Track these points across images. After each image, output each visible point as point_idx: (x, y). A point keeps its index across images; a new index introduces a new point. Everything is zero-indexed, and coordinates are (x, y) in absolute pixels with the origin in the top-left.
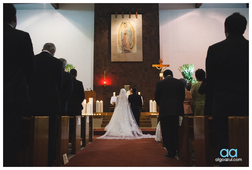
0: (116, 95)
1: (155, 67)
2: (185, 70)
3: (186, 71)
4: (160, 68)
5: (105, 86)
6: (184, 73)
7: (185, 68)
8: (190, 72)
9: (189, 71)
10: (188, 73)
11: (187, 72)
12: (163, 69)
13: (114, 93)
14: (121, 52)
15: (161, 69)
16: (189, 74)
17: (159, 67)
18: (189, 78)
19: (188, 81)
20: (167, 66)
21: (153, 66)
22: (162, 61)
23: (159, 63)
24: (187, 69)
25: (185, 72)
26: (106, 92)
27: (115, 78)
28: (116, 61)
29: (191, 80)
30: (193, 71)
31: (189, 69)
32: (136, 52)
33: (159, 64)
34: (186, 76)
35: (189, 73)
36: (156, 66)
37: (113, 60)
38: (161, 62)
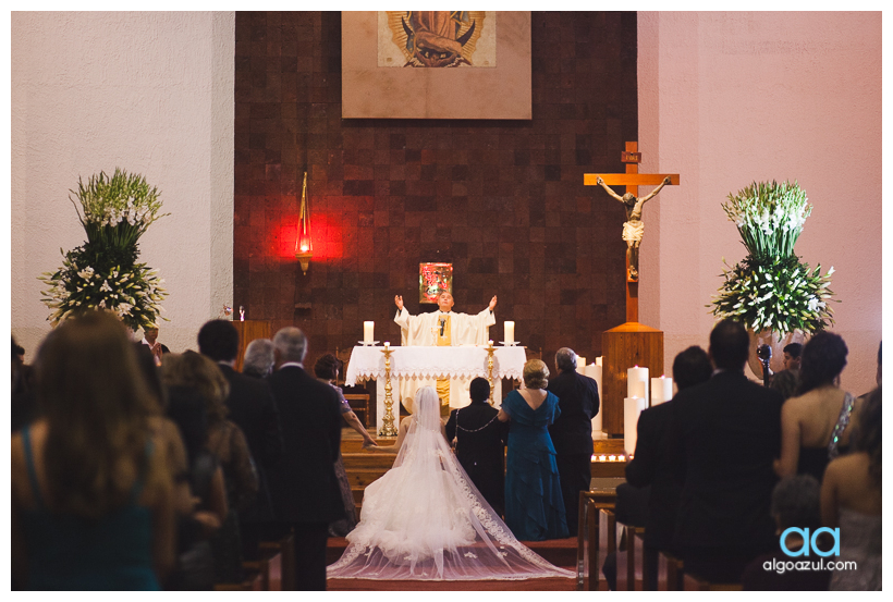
0: (380, 337)
1: (599, 188)
2: (757, 219)
3: (764, 221)
4: (628, 196)
5: (305, 266)
6: (753, 232)
7: (754, 208)
8: (785, 229)
9: (776, 225)
10: (770, 232)
11: (766, 227)
12: (640, 200)
13: (369, 326)
14: (400, 58)
15: (634, 200)
16: (780, 241)
17: (620, 190)
18: (778, 261)
19: (768, 277)
20: (668, 183)
21: (590, 179)
22: (640, 155)
23: (624, 164)
24: (767, 211)
25: (756, 225)
26: (307, 305)
27: (362, 217)
28: (371, 117)
29: (785, 271)
30: (803, 220)
31: (779, 211)
32: (492, 62)
33: (619, 168)
34: (763, 247)
35: (779, 231)
36: (606, 180)
37: (352, 106)
38: (632, 158)
